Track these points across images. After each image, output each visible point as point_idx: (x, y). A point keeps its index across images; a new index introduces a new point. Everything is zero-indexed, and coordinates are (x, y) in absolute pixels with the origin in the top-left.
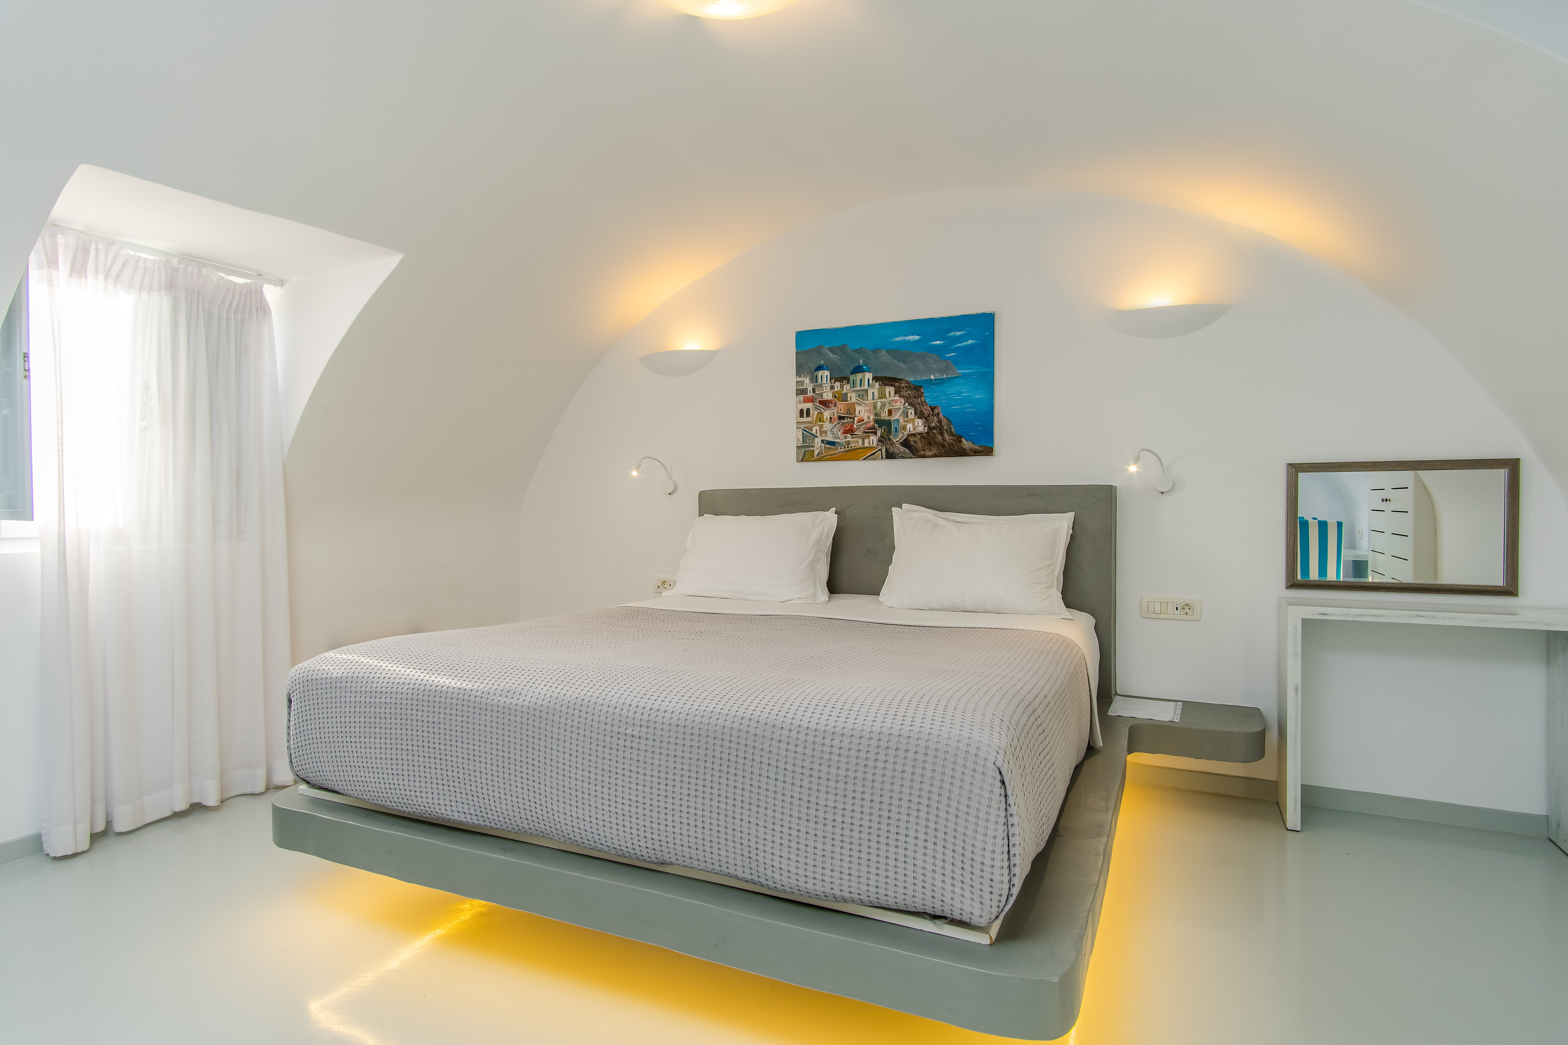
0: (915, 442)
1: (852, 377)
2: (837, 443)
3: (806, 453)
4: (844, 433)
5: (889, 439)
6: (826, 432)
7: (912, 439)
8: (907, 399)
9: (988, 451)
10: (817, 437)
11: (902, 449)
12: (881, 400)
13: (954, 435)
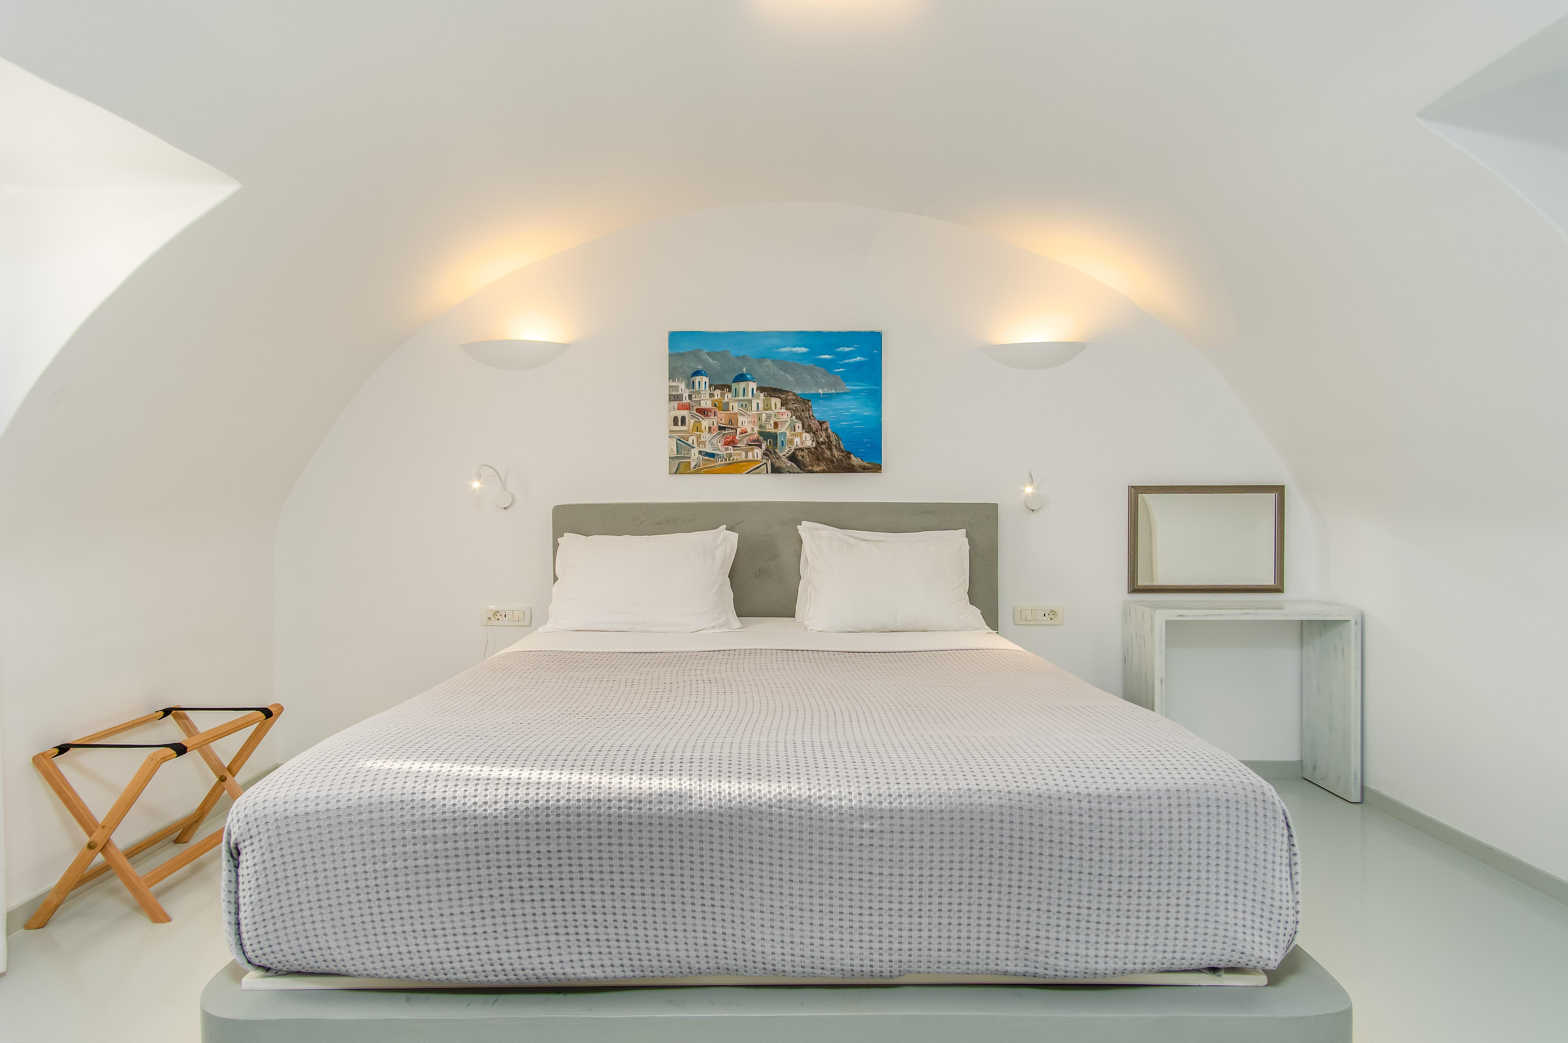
0: (803, 457)
1: (734, 386)
2: (718, 455)
3: (681, 465)
4: (724, 445)
5: (775, 453)
6: (704, 443)
7: (799, 453)
8: (794, 411)
9: (876, 468)
10: (694, 448)
11: (789, 463)
12: (767, 412)
13: (843, 451)
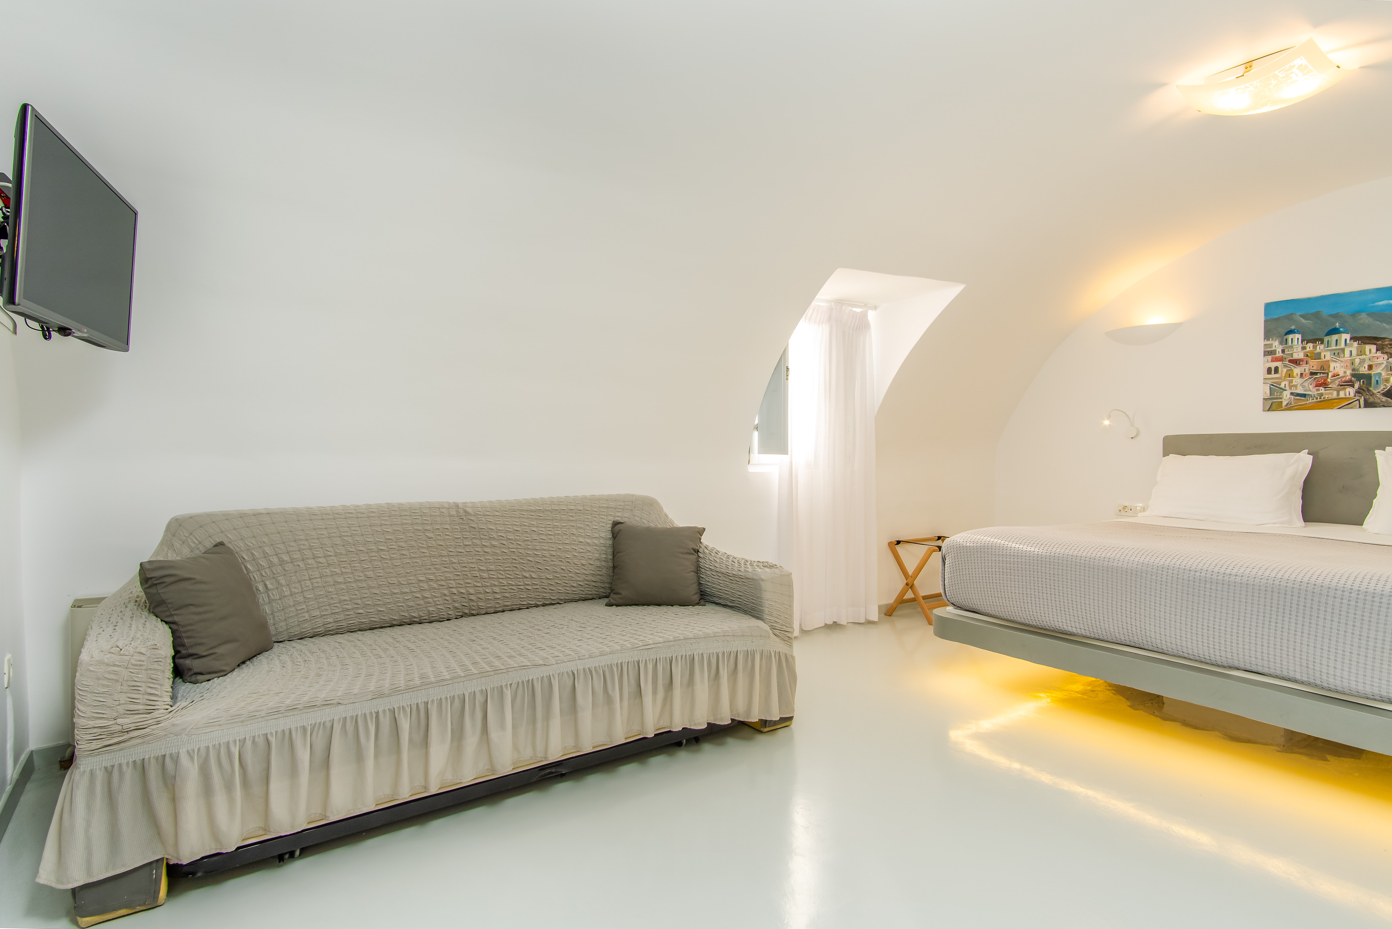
1: (1326, 339)
2: (1309, 395)
3: (1274, 405)
4: (1316, 386)
5: (1369, 390)
6: (1296, 386)
10: (1286, 390)
11: (1384, 399)
12: (1360, 357)
